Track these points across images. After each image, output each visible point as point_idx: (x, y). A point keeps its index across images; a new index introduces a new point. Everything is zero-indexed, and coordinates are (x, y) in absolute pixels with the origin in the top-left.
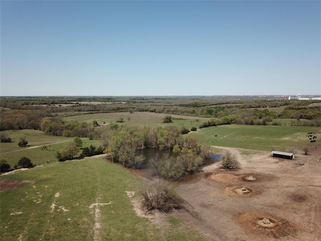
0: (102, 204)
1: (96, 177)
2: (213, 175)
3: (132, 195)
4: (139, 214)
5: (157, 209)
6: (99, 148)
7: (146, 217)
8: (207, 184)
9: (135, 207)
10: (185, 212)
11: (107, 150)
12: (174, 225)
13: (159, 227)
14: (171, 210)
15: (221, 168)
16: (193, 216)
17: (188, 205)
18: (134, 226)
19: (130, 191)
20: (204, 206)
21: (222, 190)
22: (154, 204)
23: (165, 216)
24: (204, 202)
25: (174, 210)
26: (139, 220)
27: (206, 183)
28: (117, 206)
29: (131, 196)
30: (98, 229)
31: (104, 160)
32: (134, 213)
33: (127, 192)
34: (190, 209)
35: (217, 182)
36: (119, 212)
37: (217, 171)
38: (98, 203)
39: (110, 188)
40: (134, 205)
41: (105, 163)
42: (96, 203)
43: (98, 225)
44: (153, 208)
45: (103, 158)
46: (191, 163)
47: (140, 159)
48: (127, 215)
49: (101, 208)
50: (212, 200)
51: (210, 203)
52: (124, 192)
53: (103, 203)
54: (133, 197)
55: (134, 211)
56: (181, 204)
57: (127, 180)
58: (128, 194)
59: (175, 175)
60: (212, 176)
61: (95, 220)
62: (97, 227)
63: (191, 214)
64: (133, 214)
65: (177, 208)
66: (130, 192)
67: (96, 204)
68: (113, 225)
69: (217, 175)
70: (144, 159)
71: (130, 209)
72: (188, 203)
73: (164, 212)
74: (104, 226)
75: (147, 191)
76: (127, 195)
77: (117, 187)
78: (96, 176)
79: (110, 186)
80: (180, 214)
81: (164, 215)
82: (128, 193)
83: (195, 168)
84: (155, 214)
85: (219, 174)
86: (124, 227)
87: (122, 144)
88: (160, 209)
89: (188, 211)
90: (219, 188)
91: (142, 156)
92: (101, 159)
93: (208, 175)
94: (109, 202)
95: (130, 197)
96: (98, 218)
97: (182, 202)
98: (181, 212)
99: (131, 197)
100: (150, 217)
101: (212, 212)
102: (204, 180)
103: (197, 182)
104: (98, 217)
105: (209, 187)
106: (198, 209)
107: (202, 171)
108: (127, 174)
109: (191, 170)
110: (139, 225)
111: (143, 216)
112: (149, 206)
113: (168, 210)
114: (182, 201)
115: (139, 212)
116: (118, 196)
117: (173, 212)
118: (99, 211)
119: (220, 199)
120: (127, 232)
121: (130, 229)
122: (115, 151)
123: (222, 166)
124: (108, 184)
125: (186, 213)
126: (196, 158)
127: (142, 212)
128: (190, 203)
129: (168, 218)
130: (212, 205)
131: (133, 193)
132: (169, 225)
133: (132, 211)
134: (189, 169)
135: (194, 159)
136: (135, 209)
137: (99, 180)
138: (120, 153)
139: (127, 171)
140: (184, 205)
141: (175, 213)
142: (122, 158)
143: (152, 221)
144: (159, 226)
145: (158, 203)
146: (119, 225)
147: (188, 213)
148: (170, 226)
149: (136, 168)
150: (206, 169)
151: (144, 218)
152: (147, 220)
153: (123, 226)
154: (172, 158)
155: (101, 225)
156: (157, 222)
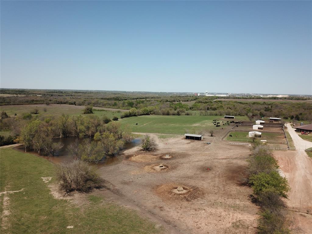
0: (11, 192)
1: (5, 167)
2: (133, 156)
3: (49, 180)
4: (57, 196)
5: (77, 190)
6: (9, 138)
7: (64, 199)
8: (127, 165)
9: (52, 191)
10: (106, 190)
11: (19, 139)
12: (95, 202)
13: (79, 206)
14: (91, 190)
15: (141, 150)
16: (114, 193)
17: (110, 184)
18: (51, 208)
19: (46, 177)
20: (125, 183)
21: (142, 168)
22: (74, 186)
23: (86, 196)
24: (125, 180)
25: (95, 189)
26: (56, 202)
27: (127, 164)
28: (30, 192)
29: (48, 181)
30: (6, 216)
31: (15, 150)
32: (51, 197)
33: (42, 178)
34: (111, 187)
35: (137, 162)
36: (33, 197)
37: (137, 153)
38: (7, 191)
39: (22, 176)
40: (51, 189)
41: (16, 152)
42: (4, 191)
43: (6, 213)
44: (72, 190)
45: (14, 148)
46: (112, 147)
47: (58, 146)
48: (42, 199)
49: (10, 196)
50: (132, 178)
51: (131, 180)
52: (39, 178)
53: (13, 190)
54: (50, 182)
55: (51, 195)
56: (102, 184)
57: (42, 167)
58: (44, 180)
59: (96, 159)
60: (133, 158)
61: (4, 208)
62: (5, 214)
63: (112, 191)
64: (49, 198)
65: (98, 188)
66: (46, 178)
67: (5, 193)
68: (25, 210)
69: (137, 156)
70: (62, 146)
71: (45, 193)
72: (109, 182)
73: (84, 192)
74: (15, 213)
75: (65, 173)
76: (42, 181)
77: (31, 174)
79: (22, 174)
80: (102, 192)
81: (84, 195)
82: (44, 179)
83: (116, 151)
84: (75, 195)
85: (139, 156)
86: (39, 211)
87: (36, 131)
88: (79, 190)
89: (109, 189)
90: (139, 167)
91: (60, 143)
92: (11, 149)
93: (128, 157)
94: (20, 189)
95: (46, 182)
96: (6, 206)
98: (102, 190)
99: (47, 182)
100: (68, 198)
101: (132, 187)
102: (125, 162)
103: (118, 164)
104: (7, 204)
105: (130, 167)
106: (118, 187)
107: (123, 154)
108: (43, 162)
109: (112, 153)
110: (57, 207)
111: (62, 198)
112: (68, 189)
113: (88, 190)
114: (104, 181)
116: (32, 182)
117: (94, 191)
118: (9, 198)
119: (140, 176)
120: (42, 215)
121: (46, 212)
122: (29, 140)
123: (142, 149)
124: (19, 173)
125: (107, 191)
126: (117, 142)
127: (60, 195)
128: (111, 182)
129: (88, 198)
130: (132, 181)
131: (50, 178)
132: (89, 203)
133: (49, 195)
134: (110, 153)
135: (115, 143)
136: (52, 193)
137: (9, 169)
138: (34, 141)
139: (43, 159)
140: (105, 185)
141: (96, 193)
142: (37, 144)
143: (71, 201)
144: (78, 205)
145: (77, 183)
146: (33, 209)
147: (108, 191)
148: (90, 204)
149: (53, 156)
150: (127, 152)
151: (62, 200)
152: (66, 201)
153: (38, 210)
155: (11, 212)
156: (76, 202)
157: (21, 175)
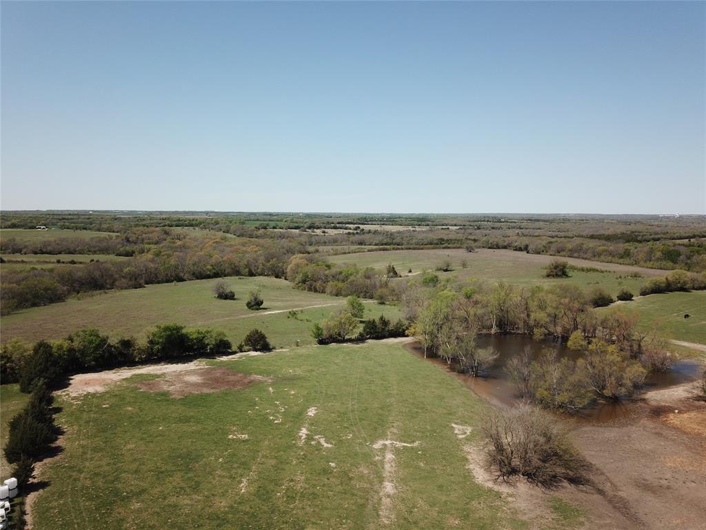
0: (399, 444)
1: (389, 385)
2: (674, 413)
3: (465, 433)
4: (481, 478)
5: (523, 475)
6: (397, 324)
7: (496, 488)
8: (656, 433)
9: (472, 461)
10: (592, 494)
11: (414, 328)
12: (565, 518)
13: (527, 516)
14: (557, 482)
15: (699, 398)
16: (615, 507)
17: (603, 478)
18: (467, 504)
19: (461, 424)
20: (647, 487)
21: (699, 454)
22: (516, 462)
23: (543, 496)
24: (647, 477)
25: (566, 484)
26: (478, 492)
27: (654, 431)
28: (430, 452)
29: (464, 436)
30: (389, 496)
31: (407, 350)
32: (468, 476)
33: (453, 425)
34: (607, 487)
35: (685, 433)
36: (436, 467)
37: (687, 405)
38: (391, 439)
39: (417, 412)
40: (469, 457)
41: (410, 357)
42: (387, 440)
43: (389, 487)
44: (514, 471)
45: (405, 346)
46: (613, 378)
47: (486, 355)
48: (452, 475)
49: (397, 451)
50: (668, 476)
51: (664, 482)
52: (448, 425)
53: (401, 441)
54: (467, 439)
55: (469, 471)
56: (584, 473)
57: (455, 400)
58: (456, 432)
59: (571, 402)
60: (671, 416)
61: (384, 475)
62: (386, 491)
63: (610, 501)
64: (465, 477)
65: (574, 481)
66: (461, 427)
67: (388, 442)
68: (421, 493)
69: (686, 415)
70: (495, 357)
71: (459, 463)
72: (602, 474)
73: (539, 484)
74: (403, 492)
75: (500, 429)
76: (453, 433)
77: (433, 412)
78: (389, 383)
79: (417, 408)
80: (581, 495)
81: (538, 491)
82: (457, 428)
83: (623, 390)
84: (518, 484)
85: (693, 414)
86: (446, 502)
87: (446, 318)
88: (530, 476)
89: (601, 492)
90: (689, 448)
91: (491, 349)
92: (400, 347)
93: (659, 412)
94: (413, 442)
95: (460, 437)
96: (390, 472)
97: (585, 468)
98: (582, 491)
99: (463, 439)
100: (504, 489)
101: (667, 505)
102: (649, 424)
103: (629, 427)
104: (389, 469)
105: (663, 444)
106: (628, 493)
107: (644, 400)
108: (456, 386)
109: (614, 395)
110: (480, 503)
111: (490, 484)
112: (504, 465)
113: (550, 482)
114: (588, 467)
115: (481, 476)
116: (435, 432)
117: (563, 487)
118: (393, 457)
119: (694, 478)
120: (451, 514)
121: (458, 509)
122: (431, 334)
123: (701, 394)
124: (413, 404)
125: (597, 497)
126: (628, 366)
127: (487, 476)
128: (608, 474)
129: (548, 501)
130: (668, 488)
131: (469, 430)
132: (550, 516)
133: (464, 470)
134: (607, 392)
135: (622, 370)
136: (471, 467)
137: (395, 392)
138: (442, 338)
139: (456, 380)
140: (591, 477)
141: (567, 492)
142: (447, 349)
143: (510, 499)
144: (525, 514)
145: (526, 461)
146: (433, 495)
147: (602, 497)
148: (553, 519)
149: (477, 376)
150: (656, 396)
151: (490, 490)
152: (498, 495)
153: (444, 498)
154: (564, 360)
155: (396, 488)
156: (522, 504)
157: (416, 410)
